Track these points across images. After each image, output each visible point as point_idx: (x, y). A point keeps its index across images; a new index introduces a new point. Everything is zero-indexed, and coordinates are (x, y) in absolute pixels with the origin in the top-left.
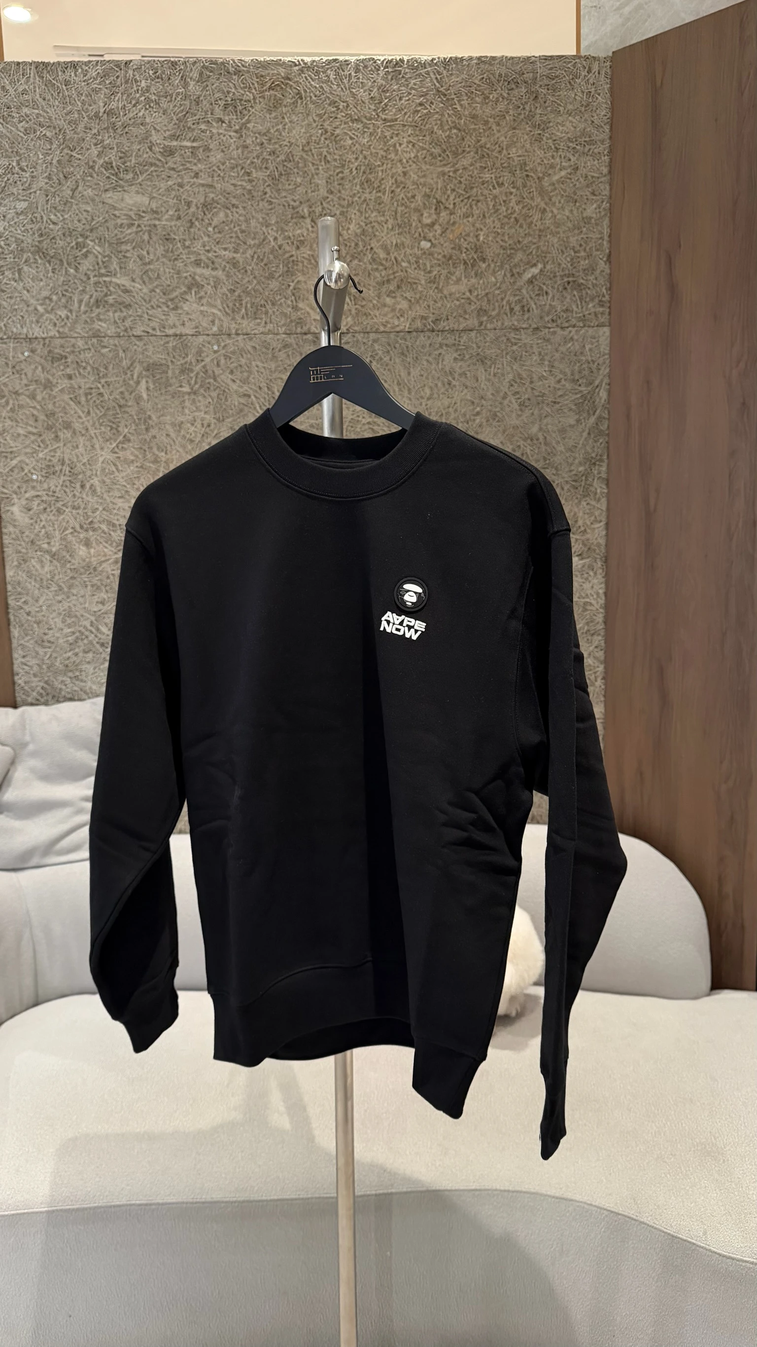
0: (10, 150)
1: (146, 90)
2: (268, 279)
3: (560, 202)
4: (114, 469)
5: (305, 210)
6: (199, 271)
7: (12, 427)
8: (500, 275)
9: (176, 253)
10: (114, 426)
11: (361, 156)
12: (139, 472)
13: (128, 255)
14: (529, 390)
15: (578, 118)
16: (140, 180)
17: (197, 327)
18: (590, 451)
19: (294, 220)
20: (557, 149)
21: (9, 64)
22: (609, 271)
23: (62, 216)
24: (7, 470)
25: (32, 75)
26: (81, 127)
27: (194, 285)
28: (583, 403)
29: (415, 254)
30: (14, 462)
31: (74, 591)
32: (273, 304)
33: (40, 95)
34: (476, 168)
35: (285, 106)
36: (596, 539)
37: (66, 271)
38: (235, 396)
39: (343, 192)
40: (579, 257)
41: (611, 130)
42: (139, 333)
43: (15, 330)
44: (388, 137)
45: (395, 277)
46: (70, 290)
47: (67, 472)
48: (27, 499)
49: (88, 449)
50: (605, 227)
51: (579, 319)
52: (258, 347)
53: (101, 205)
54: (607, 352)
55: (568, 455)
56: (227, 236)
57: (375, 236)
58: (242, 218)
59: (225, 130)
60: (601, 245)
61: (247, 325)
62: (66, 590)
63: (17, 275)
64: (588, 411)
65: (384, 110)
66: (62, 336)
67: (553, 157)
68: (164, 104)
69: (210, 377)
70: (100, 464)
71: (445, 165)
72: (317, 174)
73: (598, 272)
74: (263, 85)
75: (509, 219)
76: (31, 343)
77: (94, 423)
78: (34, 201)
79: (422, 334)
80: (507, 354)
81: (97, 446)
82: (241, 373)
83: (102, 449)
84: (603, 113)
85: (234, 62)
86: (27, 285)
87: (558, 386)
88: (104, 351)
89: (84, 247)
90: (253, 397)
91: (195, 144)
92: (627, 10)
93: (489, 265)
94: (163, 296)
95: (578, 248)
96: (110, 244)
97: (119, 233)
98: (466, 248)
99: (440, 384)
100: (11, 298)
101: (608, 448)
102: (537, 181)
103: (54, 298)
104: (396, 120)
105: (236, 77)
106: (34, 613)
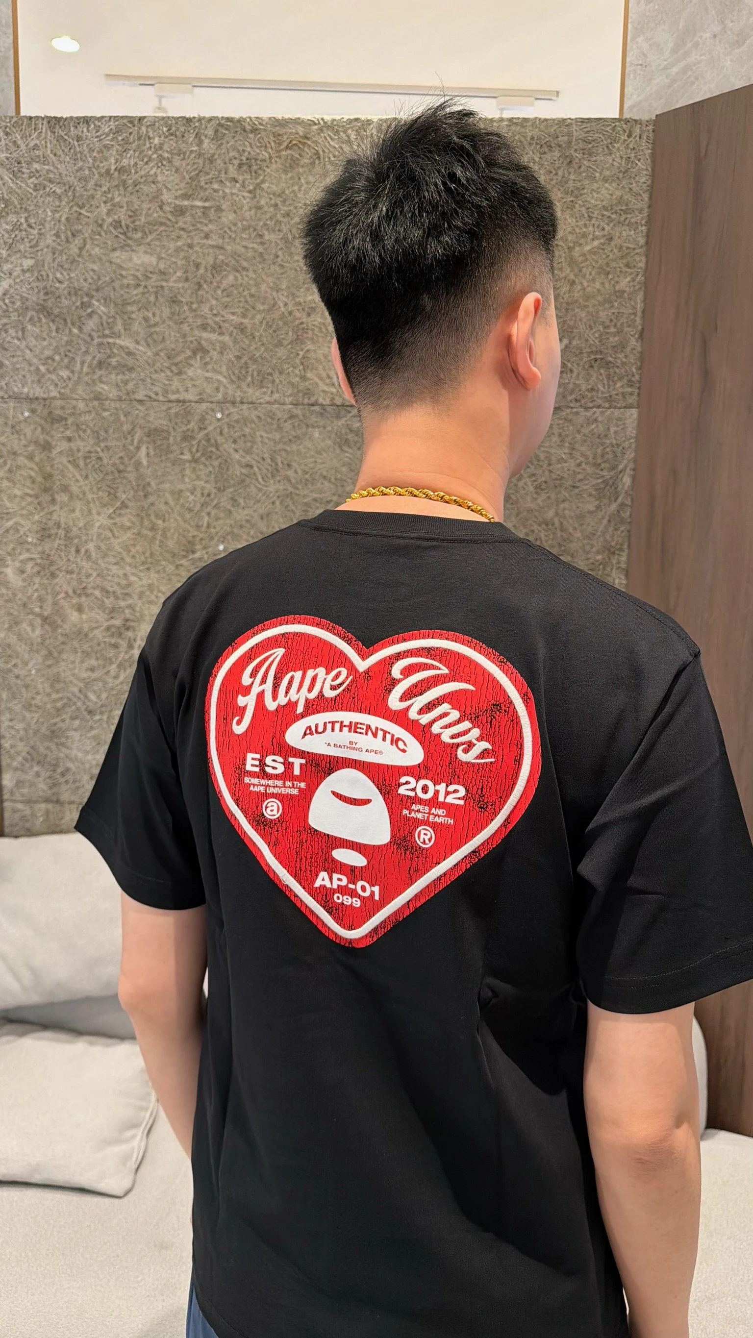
0: (19, 206)
1: (159, 147)
2: (276, 346)
3: (590, 274)
4: (109, 534)
6: (205, 335)
9: (182, 317)
10: (112, 491)
12: (134, 539)
13: (134, 316)
14: (547, 473)
15: (614, 184)
16: (148, 240)
17: (200, 394)
18: (609, 539)
20: (590, 218)
21: (27, 118)
22: (639, 349)
23: (68, 274)
24: (2, 531)
25: (44, 130)
26: (91, 184)
27: (199, 350)
30: (10, 523)
31: (64, 657)
32: (281, 373)
33: (52, 151)
35: (303, 166)
37: (70, 330)
38: (237, 466)
40: (607, 333)
41: (650, 198)
42: (140, 396)
43: (16, 389)
46: (73, 350)
47: (63, 536)
48: (21, 561)
49: (85, 513)
50: (639, 301)
51: (605, 400)
52: (263, 417)
53: (107, 264)
54: (634, 435)
55: (585, 542)
56: (236, 300)
58: (251, 282)
59: (239, 190)
60: (634, 321)
61: (253, 393)
62: (56, 654)
63: (20, 334)
64: (610, 498)
66: (63, 397)
67: (585, 225)
68: (177, 162)
69: (212, 446)
70: (96, 530)
73: (629, 349)
74: (280, 144)
76: (31, 403)
77: (92, 489)
78: (41, 258)
81: (94, 511)
82: (245, 442)
83: (99, 514)
84: (644, 179)
85: (250, 118)
86: (30, 344)
87: (578, 470)
88: (106, 414)
89: (89, 307)
90: (255, 469)
91: (207, 204)
92: (675, 70)
94: (168, 360)
95: (607, 323)
96: (116, 305)
97: (125, 294)
100: (13, 356)
102: (566, 250)
103: (57, 358)
105: (252, 136)
106: (23, 677)
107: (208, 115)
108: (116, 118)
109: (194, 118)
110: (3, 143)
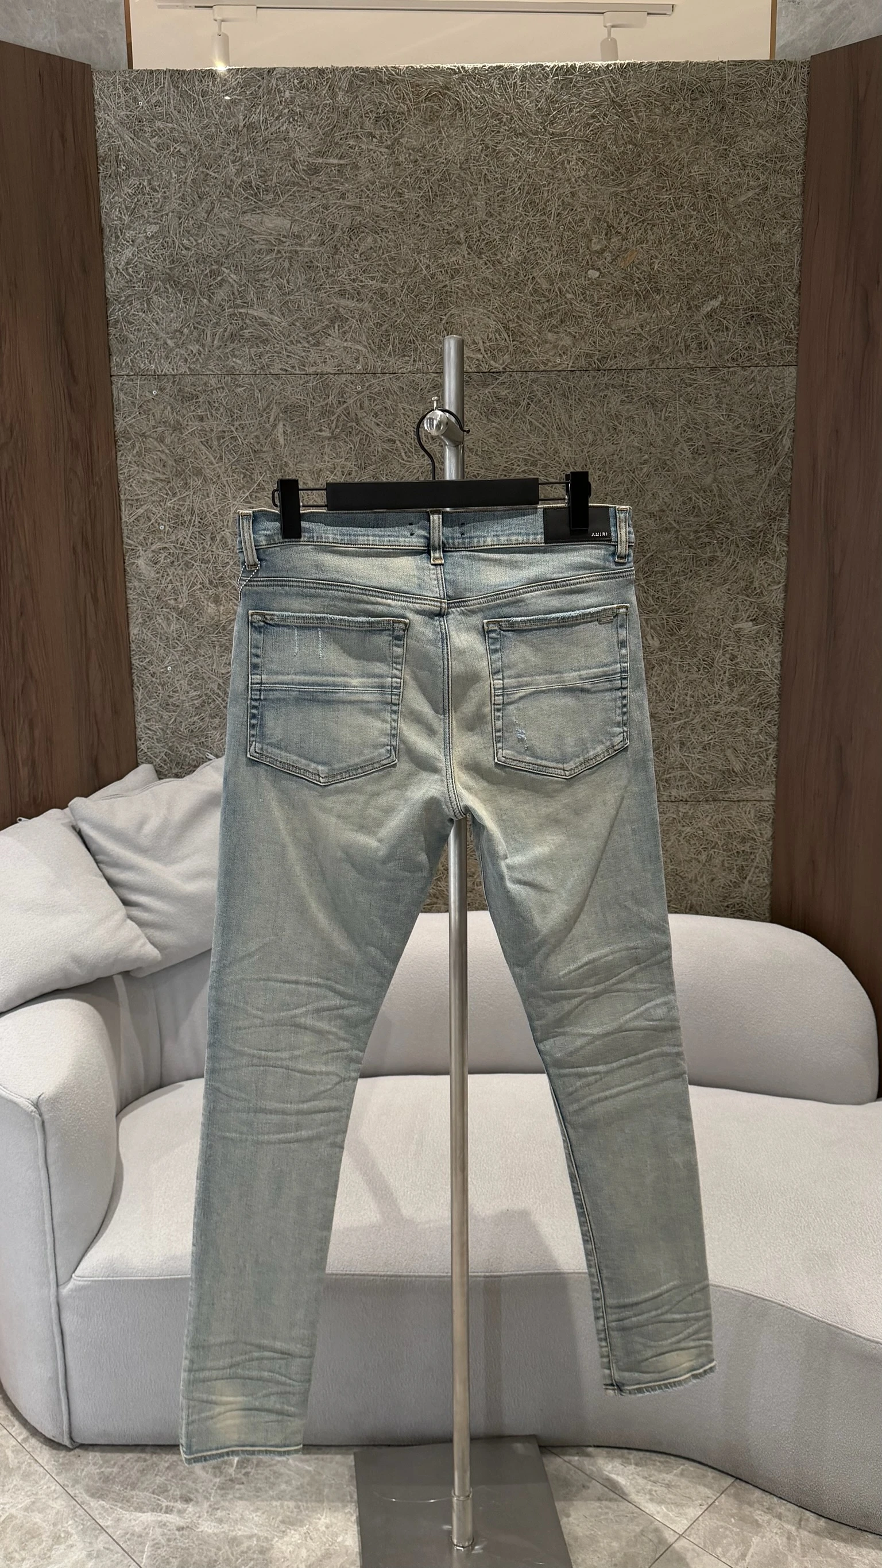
1: (290, 101)
2: (418, 312)
3: (745, 227)
5: (462, 236)
6: (343, 302)
7: (138, 472)
8: (675, 309)
9: (318, 283)
10: (249, 473)
11: (525, 175)
13: (266, 284)
14: (704, 436)
15: (769, 131)
16: (280, 202)
17: (339, 365)
18: (770, 505)
19: (450, 246)
20: (745, 167)
21: (141, 72)
22: (798, 304)
23: (196, 240)
24: (132, 519)
25: (166, 84)
26: (218, 142)
27: (337, 318)
28: (763, 451)
29: (582, 284)
30: (141, 511)
31: (202, 652)
32: (423, 340)
33: (175, 106)
34: (653, 189)
35: (443, 119)
36: (773, 602)
37: (199, 301)
38: (378, 442)
39: (504, 214)
40: (764, 288)
41: (806, 144)
42: (276, 371)
43: (142, 366)
44: (556, 154)
45: (558, 311)
46: (202, 322)
47: (197, 522)
48: (153, 551)
49: (219, 498)
50: (796, 254)
51: (763, 358)
52: (405, 388)
53: (238, 229)
54: (792, 394)
55: (745, 509)
56: (375, 264)
57: (537, 264)
58: (391, 244)
59: (376, 146)
60: (791, 274)
61: (394, 363)
62: (193, 650)
63: (146, 305)
64: (769, 461)
65: (552, 123)
66: (193, 373)
67: (740, 175)
68: (310, 117)
69: (353, 421)
71: (618, 185)
72: (476, 195)
73: (786, 304)
74: (418, 95)
75: (688, 245)
76: (160, 381)
77: (227, 470)
78: (166, 224)
79: (586, 374)
80: (680, 396)
81: (229, 495)
82: (386, 415)
83: (234, 498)
84: (798, 126)
85: (386, 68)
86: (156, 316)
87: (736, 433)
88: (239, 390)
89: (218, 275)
90: (398, 442)
91: (342, 162)
92: (829, 8)
93: (664, 297)
94: (304, 331)
95: (764, 278)
96: (247, 272)
97: (257, 260)
98: (638, 278)
99: (604, 429)
100: (139, 330)
101: (790, 501)
102: (720, 201)
103: (186, 331)
104: (565, 134)
105: (389, 87)
106: (159, 674)
107: (341, 65)
108: (244, 71)
109: (327, 68)
110: (123, 100)
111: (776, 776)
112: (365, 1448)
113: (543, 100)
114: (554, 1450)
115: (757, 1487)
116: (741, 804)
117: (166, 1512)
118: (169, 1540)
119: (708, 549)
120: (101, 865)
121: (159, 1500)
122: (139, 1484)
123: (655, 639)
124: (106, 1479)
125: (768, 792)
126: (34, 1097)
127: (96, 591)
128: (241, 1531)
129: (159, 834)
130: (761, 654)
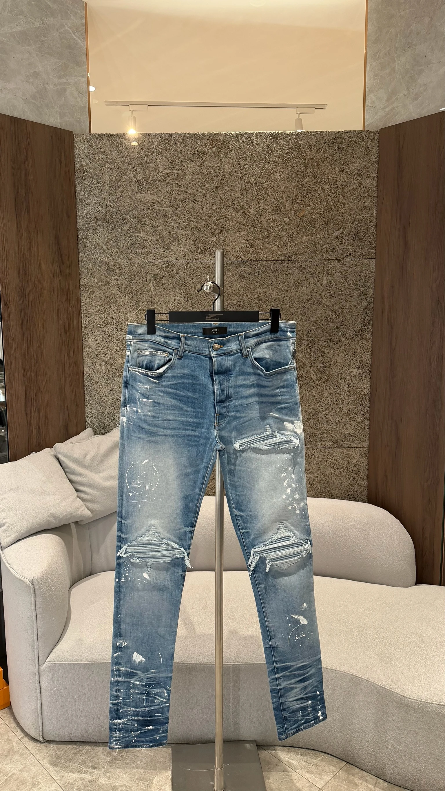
0: (93, 174)
1: (157, 147)
2: (211, 235)
3: (352, 200)
5: (230, 203)
6: (179, 231)
7: (90, 302)
8: (322, 234)
9: (169, 223)
10: (137, 302)
11: (257, 178)
13: (146, 223)
14: (335, 289)
15: (362, 160)
16: (153, 188)
17: (177, 258)
18: (364, 318)
19: (225, 208)
20: (352, 174)
21: (94, 135)
22: (375, 232)
23: (116, 204)
24: (87, 322)
25: (105, 140)
26: (126, 164)
27: (177, 238)
28: (361, 295)
29: (282, 224)
30: (90, 318)
31: (115, 379)
32: (213, 247)
33: (108, 149)
34: (312, 184)
35: (222, 154)
36: (366, 360)
37: (117, 230)
38: (194, 289)
39: (248, 194)
40: (361, 226)
41: (378, 165)
42: (150, 260)
43: (92, 257)
44: (270, 169)
45: (271, 235)
46: (119, 239)
47: (114, 323)
48: (95, 336)
49: (124, 313)
50: (374, 211)
51: (360, 255)
52: (205, 267)
53: (134, 200)
54: (373, 271)
55: (353, 320)
56: (193, 215)
57: (262, 215)
58: (200, 207)
59: (194, 165)
60: (372, 220)
61: (201, 257)
62: (111, 378)
63: (94, 231)
64: (364, 299)
65: (269, 156)
66: (114, 260)
68: (165, 153)
69: (183, 281)
70: (129, 320)
71: (297, 182)
72: (236, 186)
73: (370, 233)
74: (212, 144)
75: (328, 207)
76: (100, 263)
77: (128, 301)
78: (103, 197)
79: (283, 262)
80: (324, 271)
81: (129, 312)
82: (197, 279)
83: (131, 313)
84: (375, 157)
85: (198, 133)
86: (99, 236)
87: (349, 287)
88: (134, 268)
89: (126, 219)
91: (179, 172)
92: (387, 109)
93: (317, 229)
94: (162, 243)
95: (361, 221)
96: (138, 218)
97: (142, 213)
98: (306, 221)
99: (291, 285)
100: (91, 242)
101: (373, 316)
102: (341, 189)
103: (111, 242)
104: (275, 161)
105: (199, 141)
106: (96, 389)
107: (179, 132)
109: (173, 133)
110: (86, 146)
111: (369, 437)
112: (177, 745)
113: (265, 147)
114: (264, 748)
115: (356, 767)
116: (354, 449)
117: (84, 773)
118: (85, 786)
119: (337, 337)
120: (67, 473)
121: (81, 767)
122: (73, 760)
123: (315, 375)
124: (58, 757)
125: (366, 444)
126: (31, 579)
127: (69, 352)
128: (118, 783)
129: (93, 459)
130: (361, 382)
